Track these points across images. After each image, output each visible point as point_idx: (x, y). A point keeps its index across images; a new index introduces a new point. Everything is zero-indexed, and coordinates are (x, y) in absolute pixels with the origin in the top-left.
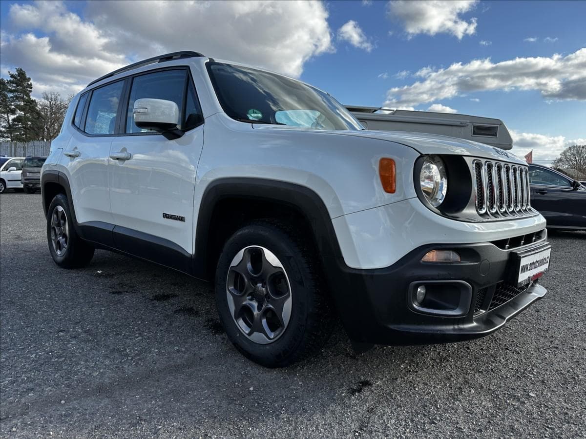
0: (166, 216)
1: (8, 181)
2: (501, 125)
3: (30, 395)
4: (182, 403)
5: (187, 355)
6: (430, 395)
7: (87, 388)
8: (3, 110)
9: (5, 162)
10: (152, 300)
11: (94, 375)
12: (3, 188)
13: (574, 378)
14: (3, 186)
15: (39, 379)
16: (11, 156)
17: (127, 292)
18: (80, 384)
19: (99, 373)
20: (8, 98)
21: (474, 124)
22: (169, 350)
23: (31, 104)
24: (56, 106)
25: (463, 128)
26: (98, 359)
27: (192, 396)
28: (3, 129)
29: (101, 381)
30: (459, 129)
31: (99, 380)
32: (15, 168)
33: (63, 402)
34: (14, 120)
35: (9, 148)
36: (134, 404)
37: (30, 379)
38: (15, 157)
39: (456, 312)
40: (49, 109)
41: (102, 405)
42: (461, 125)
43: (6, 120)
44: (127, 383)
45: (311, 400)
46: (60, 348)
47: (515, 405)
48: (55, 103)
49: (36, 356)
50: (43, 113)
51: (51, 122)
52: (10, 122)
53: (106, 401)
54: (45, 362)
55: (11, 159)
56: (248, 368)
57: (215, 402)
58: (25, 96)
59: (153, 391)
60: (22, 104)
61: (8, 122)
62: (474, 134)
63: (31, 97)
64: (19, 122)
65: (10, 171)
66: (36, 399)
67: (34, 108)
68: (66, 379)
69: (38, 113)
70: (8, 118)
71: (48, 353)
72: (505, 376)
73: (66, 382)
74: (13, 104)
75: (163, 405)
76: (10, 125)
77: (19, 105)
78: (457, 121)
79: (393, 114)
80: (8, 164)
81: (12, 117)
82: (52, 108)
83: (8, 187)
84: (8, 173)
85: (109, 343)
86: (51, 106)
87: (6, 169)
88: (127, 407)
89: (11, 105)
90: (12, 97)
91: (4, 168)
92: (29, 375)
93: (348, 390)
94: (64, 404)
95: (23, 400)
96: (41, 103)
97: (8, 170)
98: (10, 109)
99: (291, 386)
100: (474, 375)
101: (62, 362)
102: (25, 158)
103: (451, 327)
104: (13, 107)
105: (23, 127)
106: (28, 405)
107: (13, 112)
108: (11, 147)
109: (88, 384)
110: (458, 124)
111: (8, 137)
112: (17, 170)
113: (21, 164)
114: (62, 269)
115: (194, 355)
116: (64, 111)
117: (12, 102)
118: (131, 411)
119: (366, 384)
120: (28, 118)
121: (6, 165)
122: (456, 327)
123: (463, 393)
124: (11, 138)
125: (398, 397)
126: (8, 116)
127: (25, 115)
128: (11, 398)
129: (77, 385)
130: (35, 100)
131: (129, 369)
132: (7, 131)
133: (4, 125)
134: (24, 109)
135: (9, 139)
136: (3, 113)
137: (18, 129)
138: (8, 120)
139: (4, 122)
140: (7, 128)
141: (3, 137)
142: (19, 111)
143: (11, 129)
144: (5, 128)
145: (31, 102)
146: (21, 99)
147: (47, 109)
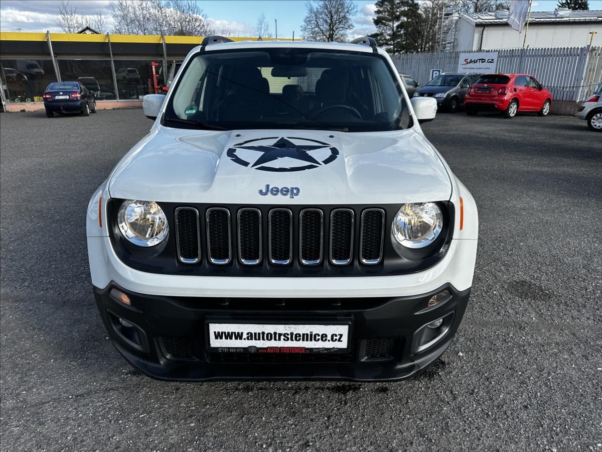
8: (390, 18)
20: (395, 5)
23: (414, 8)
34: (398, 27)
40: (431, 11)
43: (391, 28)
50: (424, 16)
52: (395, 29)
61: (393, 30)
64: (401, 29)
67: (416, 11)
69: (420, 17)
74: (398, 10)
76: (394, 33)
77: (403, 11)
81: (396, 24)
82: (434, 9)
86: (433, 7)
89: (397, 11)
90: (398, 3)
96: (424, 6)
98: (396, 15)
104: (398, 13)
105: (404, 34)
107: (398, 18)
111: (391, 45)
120: (409, 23)
126: (393, 24)
127: (407, 20)
130: (418, 4)
132: (391, 38)
133: (389, 32)
134: (407, 14)
135: (392, 47)
136: (390, 21)
137: (401, 36)
138: (393, 27)
139: (389, 30)
140: (391, 36)
141: (387, 44)
142: (402, 17)
143: (394, 36)
144: (389, 36)
145: (414, 6)
146: (406, 4)
147: (429, 11)
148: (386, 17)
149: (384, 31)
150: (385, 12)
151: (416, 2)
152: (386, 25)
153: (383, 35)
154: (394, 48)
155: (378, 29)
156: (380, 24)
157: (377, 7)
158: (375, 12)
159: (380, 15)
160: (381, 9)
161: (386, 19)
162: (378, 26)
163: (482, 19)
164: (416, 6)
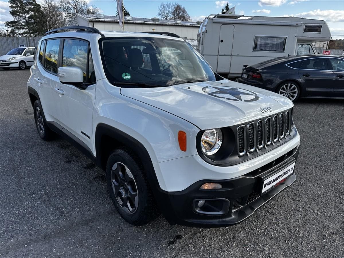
0: (82, 132)
1: (27, 62)
2: (324, 24)
3: (11, 240)
4: (83, 248)
5: (92, 213)
6: (210, 247)
7: (39, 236)
8: (22, 12)
9: (25, 50)
10: (85, 168)
11: (44, 227)
12: (25, 67)
13: (296, 236)
14: (24, 65)
15: (17, 229)
16: (28, 46)
17: (74, 161)
18: (36, 233)
19: (46, 226)
20: (24, 4)
21: (306, 24)
22: (84, 209)
23: (37, 7)
24: (52, 7)
25: (298, 28)
26: (48, 215)
27: (88, 243)
28: (23, 24)
29: (46, 231)
30: (295, 28)
31: (46, 230)
32: (30, 54)
33: (26, 246)
34: (29, 18)
35: (25, 40)
36: (59, 248)
37: (13, 229)
38: (30, 46)
39: (220, 213)
40: (48, 9)
41: (44, 248)
42: (296, 25)
43: (24, 18)
44: (59, 233)
45: (146, 249)
46: (31, 207)
47: (253, 256)
48: (51, 5)
49: (19, 212)
50: (44, 12)
51: (50, 18)
52: (27, 19)
53: (46, 246)
54: (22, 217)
55: (27, 48)
56: (121, 224)
57: (99, 247)
58: (33, 2)
59: (70, 239)
60: (32, 7)
61: (26, 19)
62: (305, 31)
63: (37, 2)
64: (32, 19)
65: (27, 56)
66: (14, 243)
67: (39, 9)
68: (30, 229)
69: (42, 12)
70: (25, 16)
71: (25, 211)
72: (257, 233)
73: (30, 232)
74: (27, 7)
75: (73, 249)
76: (27, 21)
77: (30, 8)
78: (294, 23)
79: (252, 19)
80: (25, 51)
81: (27, 16)
82: (50, 9)
83: (27, 65)
84: (26, 57)
85: (56, 203)
86: (49, 8)
87: (25, 55)
88: (55, 250)
89: (26, 8)
90: (25, 3)
91: (24, 54)
92: (13, 227)
93: (168, 242)
94: (27, 246)
95: (8, 244)
96: (43, 6)
97: (26, 55)
98: (26, 10)
99: (140, 238)
100: (240, 232)
101: (30, 217)
102: (34, 47)
103: (217, 220)
104: (27, 9)
105: (34, 22)
106: (10, 247)
107: (27, 12)
108: (27, 40)
109: (40, 233)
110: (295, 25)
111: (27, 29)
112: (31, 55)
113: (33, 50)
114: (44, 141)
115: (97, 213)
116: (57, 10)
117: (26, 6)
118: (56, 253)
119: (179, 237)
120: (36, 16)
121: (25, 52)
122: (221, 220)
123: (229, 246)
124: (29, 29)
125: (192, 248)
126: (25, 15)
127: (35, 14)
128: (2, 243)
129: (35, 234)
130: (39, 4)
131: (62, 222)
132: (26, 25)
133: (23, 21)
134: (34, 10)
135: (28, 30)
136: (22, 13)
137: (32, 24)
138: (25, 17)
139: (23, 19)
140: (26, 23)
141: (24, 28)
142: (31, 12)
143: (28, 23)
144: (24, 23)
145: (37, 5)
146: (31, 4)
147: (47, 9)
148: (19, 11)
149: (19, 20)
150: (17, 7)
151: (38, 3)
152: (20, 16)
153: (19, 22)
154: (29, 31)
155: (14, 18)
156: (15, 15)
157: (10, 4)
158: (10, 7)
159: (14, 9)
160: (14, 5)
161: (19, 12)
162: (14, 16)
163: (91, 18)
164: (38, 6)
